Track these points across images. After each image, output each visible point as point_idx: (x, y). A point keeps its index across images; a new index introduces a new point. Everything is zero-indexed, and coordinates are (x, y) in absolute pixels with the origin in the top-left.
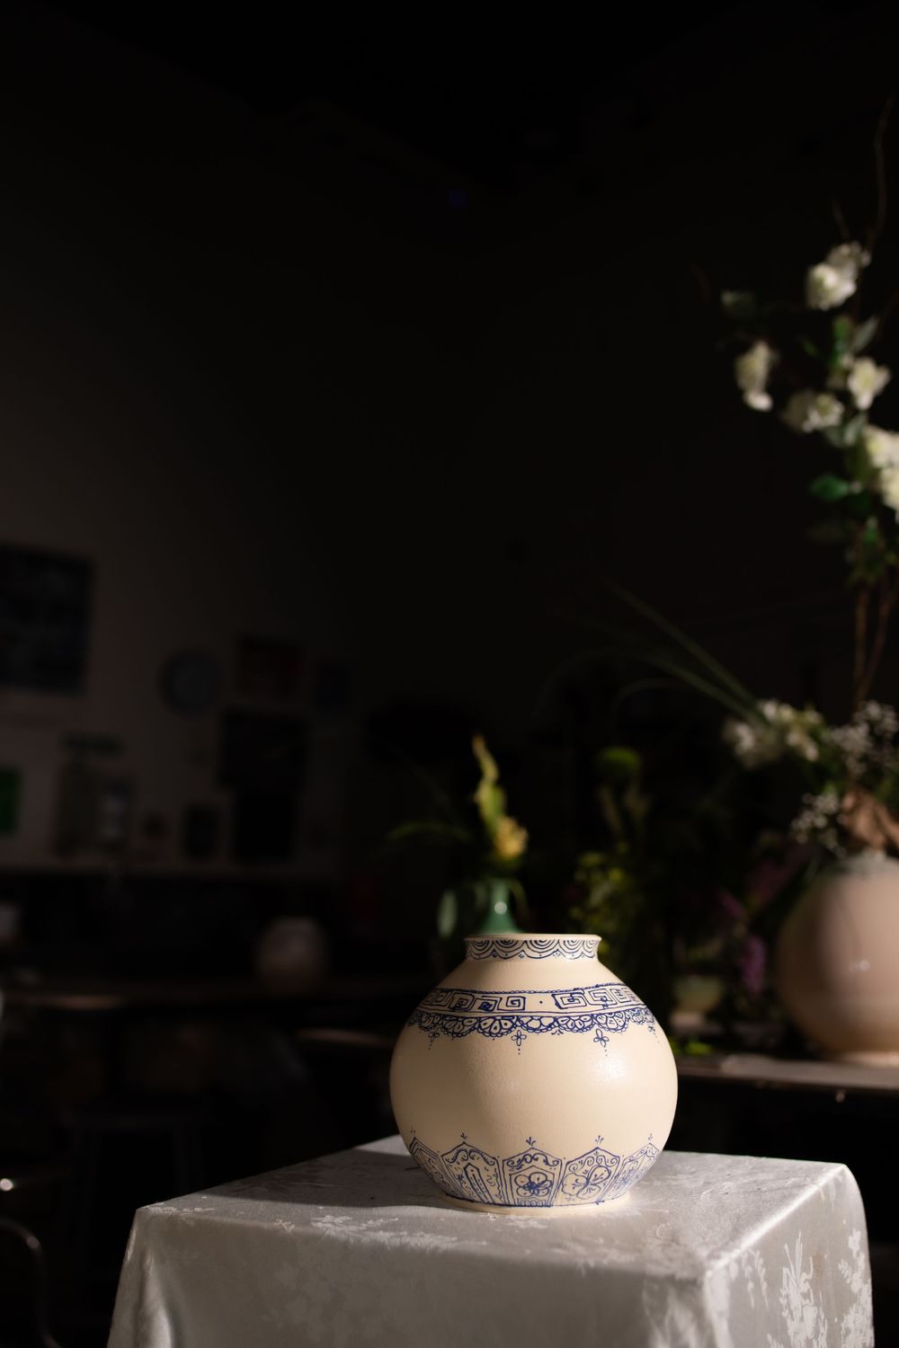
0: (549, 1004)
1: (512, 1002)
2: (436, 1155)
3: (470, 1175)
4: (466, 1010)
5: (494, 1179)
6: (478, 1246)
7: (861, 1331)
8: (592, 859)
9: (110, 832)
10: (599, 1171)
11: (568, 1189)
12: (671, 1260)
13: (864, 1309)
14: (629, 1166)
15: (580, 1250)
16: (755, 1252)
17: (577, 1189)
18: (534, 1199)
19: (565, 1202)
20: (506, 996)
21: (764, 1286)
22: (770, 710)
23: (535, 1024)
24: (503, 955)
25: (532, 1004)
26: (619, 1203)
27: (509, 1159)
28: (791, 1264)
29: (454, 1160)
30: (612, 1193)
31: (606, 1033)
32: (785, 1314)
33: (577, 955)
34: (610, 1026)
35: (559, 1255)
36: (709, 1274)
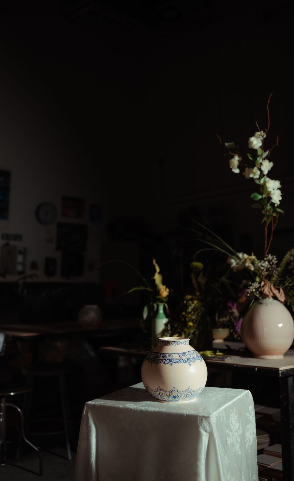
0: (178, 357)
1: (169, 356)
2: (153, 390)
3: (160, 395)
4: (159, 358)
5: (166, 395)
6: (163, 410)
7: (252, 429)
8: (189, 297)
9: (20, 268)
10: (189, 394)
11: (182, 397)
12: (204, 412)
13: (253, 424)
14: (196, 392)
15: (185, 410)
16: (223, 411)
17: (184, 397)
18: (175, 400)
19: (182, 400)
20: (168, 355)
21: (225, 418)
22: (240, 255)
23: (175, 361)
24: (167, 344)
25: (174, 356)
26: (194, 400)
27: (169, 391)
28: (232, 414)
29: (157, 391)
30: (192, 398)
31: (191, 363)
32: (230, 424)
33: (184, 344)
34: (192, 361)
35: (180, 412)
36: (212, 415)
